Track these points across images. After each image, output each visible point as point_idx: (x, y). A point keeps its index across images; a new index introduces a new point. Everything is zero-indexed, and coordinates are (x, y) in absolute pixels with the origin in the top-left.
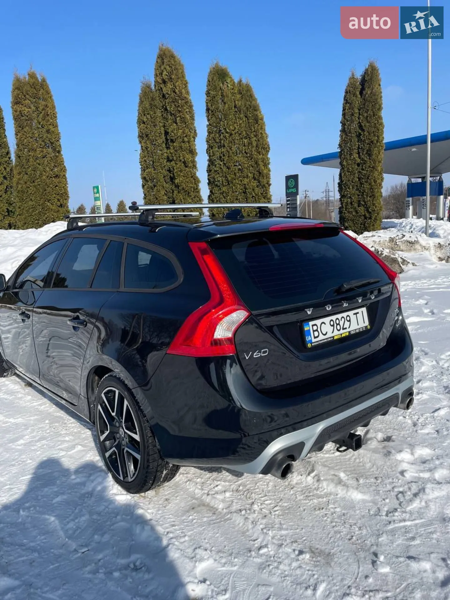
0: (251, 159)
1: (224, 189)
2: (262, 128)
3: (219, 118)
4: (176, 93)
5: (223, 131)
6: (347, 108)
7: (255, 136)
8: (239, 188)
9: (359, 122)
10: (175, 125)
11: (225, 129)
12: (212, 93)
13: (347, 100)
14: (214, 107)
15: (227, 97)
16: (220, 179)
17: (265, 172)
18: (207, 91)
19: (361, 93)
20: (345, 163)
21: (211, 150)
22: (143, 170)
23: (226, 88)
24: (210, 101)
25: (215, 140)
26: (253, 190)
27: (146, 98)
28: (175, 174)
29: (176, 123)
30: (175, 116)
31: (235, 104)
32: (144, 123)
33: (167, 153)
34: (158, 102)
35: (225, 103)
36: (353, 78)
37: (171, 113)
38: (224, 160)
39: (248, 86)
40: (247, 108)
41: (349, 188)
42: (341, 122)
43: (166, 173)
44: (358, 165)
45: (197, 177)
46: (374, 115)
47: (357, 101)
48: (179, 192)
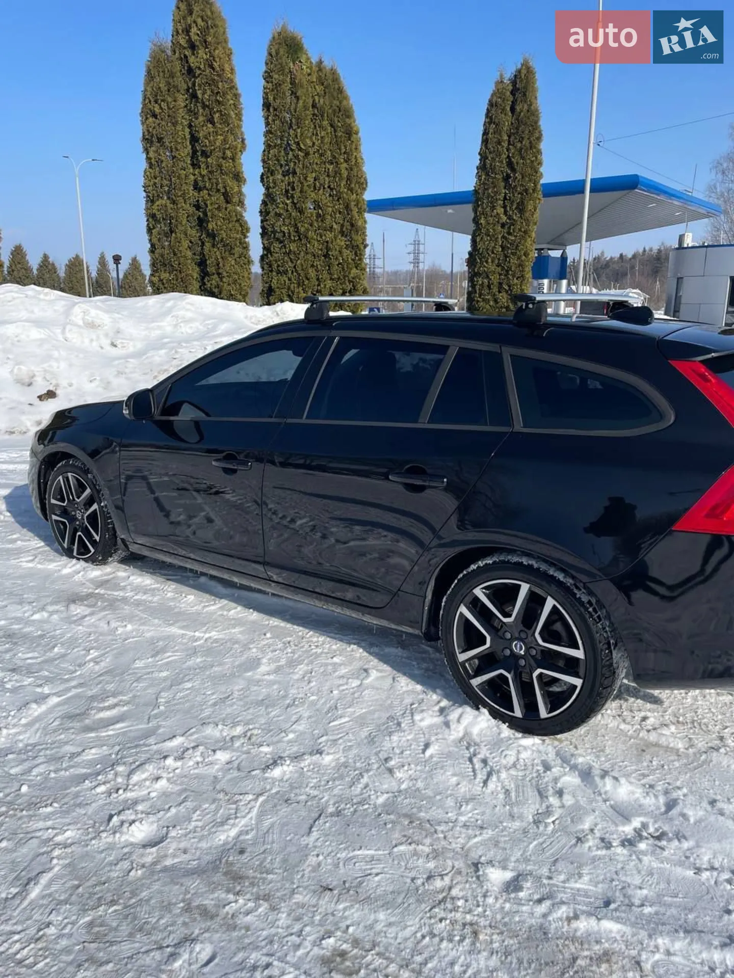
0: (338, 200)
1: (293, 247)
2: (356, 149)
3: (287, 122)
4: (213, 69)
5: (294, 147)
6: (491, 131)
7: (346, 161)
8: (316, 247)
9: (508, 157)
10: (210, 125)
11: (298, 144)
12: (276, 76)
13: (491, 118)
14: (278, 101)
15: (302, 86)
16: (285, 229)
17: (360, 223)
18: (266, 72)
19: (513, 109)
20: (482, 221)
21: (271, 178)
22: (151, 200)
23: (300, 71)
24: (273, 90)
25: (278, 160)
26: (340, 252)
27: (159, 72)
28: (209, 214)
29: (213, 123)
30: (211, 109)
31: (314, 101)
32: (155, 116)
33: (194, 175)
34: (181, 82)
35: (298, 98)
36: (502, 82)
37: (203, 103)
38: (292, 197)
39: (334, 72)
40: (334, 111)
41: (487, 262)
42: (480, 154)
43: (192, 210)
44: (503, 226)
45: (246, 223)
46: (531, 148)
47: (507, 120)
48: (213, 246)
